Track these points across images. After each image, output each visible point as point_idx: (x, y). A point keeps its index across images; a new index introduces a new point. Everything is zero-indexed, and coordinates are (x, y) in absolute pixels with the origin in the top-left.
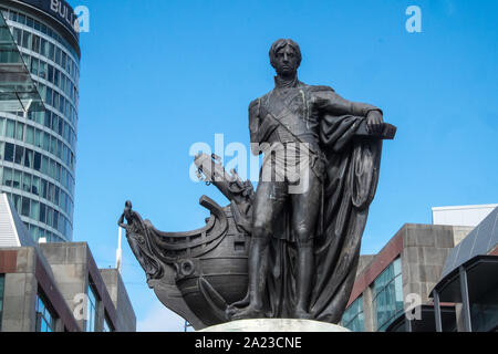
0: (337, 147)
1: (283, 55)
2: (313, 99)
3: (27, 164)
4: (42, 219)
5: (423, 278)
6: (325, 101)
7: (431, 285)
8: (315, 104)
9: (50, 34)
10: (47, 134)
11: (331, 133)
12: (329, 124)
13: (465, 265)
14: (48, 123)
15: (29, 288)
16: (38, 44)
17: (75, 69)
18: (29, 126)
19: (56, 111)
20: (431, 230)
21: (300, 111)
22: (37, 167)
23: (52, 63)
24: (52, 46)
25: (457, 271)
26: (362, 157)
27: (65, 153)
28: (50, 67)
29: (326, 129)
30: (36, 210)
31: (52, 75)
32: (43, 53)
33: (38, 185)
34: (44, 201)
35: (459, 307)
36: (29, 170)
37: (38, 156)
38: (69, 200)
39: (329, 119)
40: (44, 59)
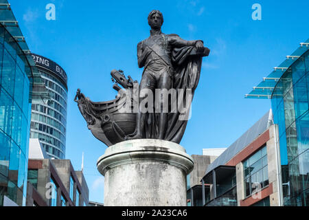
0: (180, 62)
1: (154, 18)
2: (169, 39)
3: (47, 132)
4: (53, 153)
5: (198, 176)
6: (175, 40)
7: (201, 178)
8: (169, 42)
9: (56, 81)
10: (55, 121)
11: (177, 56)
12: (176, 52)
13: (215, 169)
14: (55, 117)
15: (47, 175)
16: (51, 85)
17: (66, 95)
18: (48, 118)
19: (58, 112)
20: (202, 157)
21: (162, 45)
22: (51, 133)
23: (57, 93)
24: (57, 85)
25: (212, 171)
26: (192, 67)
27: (62, 128)
28: (56, 94)
29: (174, 55)
30: (51, 150)
31: (57, 97)
32: (53, 88)
33: (52, 140)
34: (54, 146)
35: (211, 186)
36: (49, 134)
37: (52, 129)
38: (64, 146)
39: (176, 49)
40: (54, 91)
